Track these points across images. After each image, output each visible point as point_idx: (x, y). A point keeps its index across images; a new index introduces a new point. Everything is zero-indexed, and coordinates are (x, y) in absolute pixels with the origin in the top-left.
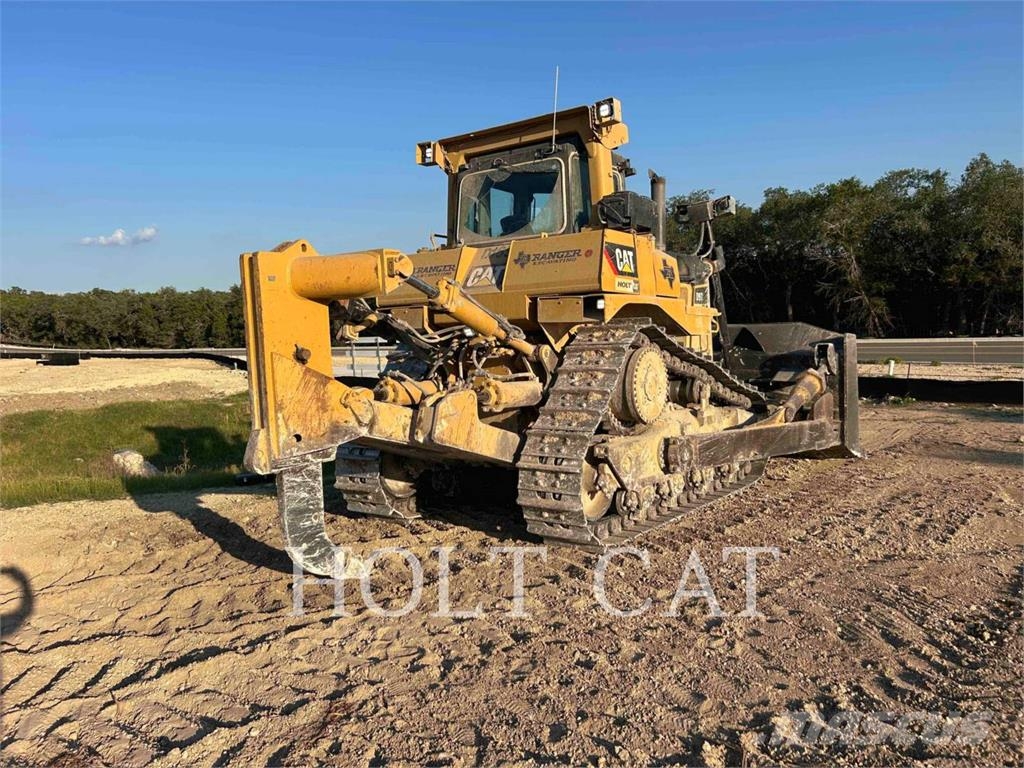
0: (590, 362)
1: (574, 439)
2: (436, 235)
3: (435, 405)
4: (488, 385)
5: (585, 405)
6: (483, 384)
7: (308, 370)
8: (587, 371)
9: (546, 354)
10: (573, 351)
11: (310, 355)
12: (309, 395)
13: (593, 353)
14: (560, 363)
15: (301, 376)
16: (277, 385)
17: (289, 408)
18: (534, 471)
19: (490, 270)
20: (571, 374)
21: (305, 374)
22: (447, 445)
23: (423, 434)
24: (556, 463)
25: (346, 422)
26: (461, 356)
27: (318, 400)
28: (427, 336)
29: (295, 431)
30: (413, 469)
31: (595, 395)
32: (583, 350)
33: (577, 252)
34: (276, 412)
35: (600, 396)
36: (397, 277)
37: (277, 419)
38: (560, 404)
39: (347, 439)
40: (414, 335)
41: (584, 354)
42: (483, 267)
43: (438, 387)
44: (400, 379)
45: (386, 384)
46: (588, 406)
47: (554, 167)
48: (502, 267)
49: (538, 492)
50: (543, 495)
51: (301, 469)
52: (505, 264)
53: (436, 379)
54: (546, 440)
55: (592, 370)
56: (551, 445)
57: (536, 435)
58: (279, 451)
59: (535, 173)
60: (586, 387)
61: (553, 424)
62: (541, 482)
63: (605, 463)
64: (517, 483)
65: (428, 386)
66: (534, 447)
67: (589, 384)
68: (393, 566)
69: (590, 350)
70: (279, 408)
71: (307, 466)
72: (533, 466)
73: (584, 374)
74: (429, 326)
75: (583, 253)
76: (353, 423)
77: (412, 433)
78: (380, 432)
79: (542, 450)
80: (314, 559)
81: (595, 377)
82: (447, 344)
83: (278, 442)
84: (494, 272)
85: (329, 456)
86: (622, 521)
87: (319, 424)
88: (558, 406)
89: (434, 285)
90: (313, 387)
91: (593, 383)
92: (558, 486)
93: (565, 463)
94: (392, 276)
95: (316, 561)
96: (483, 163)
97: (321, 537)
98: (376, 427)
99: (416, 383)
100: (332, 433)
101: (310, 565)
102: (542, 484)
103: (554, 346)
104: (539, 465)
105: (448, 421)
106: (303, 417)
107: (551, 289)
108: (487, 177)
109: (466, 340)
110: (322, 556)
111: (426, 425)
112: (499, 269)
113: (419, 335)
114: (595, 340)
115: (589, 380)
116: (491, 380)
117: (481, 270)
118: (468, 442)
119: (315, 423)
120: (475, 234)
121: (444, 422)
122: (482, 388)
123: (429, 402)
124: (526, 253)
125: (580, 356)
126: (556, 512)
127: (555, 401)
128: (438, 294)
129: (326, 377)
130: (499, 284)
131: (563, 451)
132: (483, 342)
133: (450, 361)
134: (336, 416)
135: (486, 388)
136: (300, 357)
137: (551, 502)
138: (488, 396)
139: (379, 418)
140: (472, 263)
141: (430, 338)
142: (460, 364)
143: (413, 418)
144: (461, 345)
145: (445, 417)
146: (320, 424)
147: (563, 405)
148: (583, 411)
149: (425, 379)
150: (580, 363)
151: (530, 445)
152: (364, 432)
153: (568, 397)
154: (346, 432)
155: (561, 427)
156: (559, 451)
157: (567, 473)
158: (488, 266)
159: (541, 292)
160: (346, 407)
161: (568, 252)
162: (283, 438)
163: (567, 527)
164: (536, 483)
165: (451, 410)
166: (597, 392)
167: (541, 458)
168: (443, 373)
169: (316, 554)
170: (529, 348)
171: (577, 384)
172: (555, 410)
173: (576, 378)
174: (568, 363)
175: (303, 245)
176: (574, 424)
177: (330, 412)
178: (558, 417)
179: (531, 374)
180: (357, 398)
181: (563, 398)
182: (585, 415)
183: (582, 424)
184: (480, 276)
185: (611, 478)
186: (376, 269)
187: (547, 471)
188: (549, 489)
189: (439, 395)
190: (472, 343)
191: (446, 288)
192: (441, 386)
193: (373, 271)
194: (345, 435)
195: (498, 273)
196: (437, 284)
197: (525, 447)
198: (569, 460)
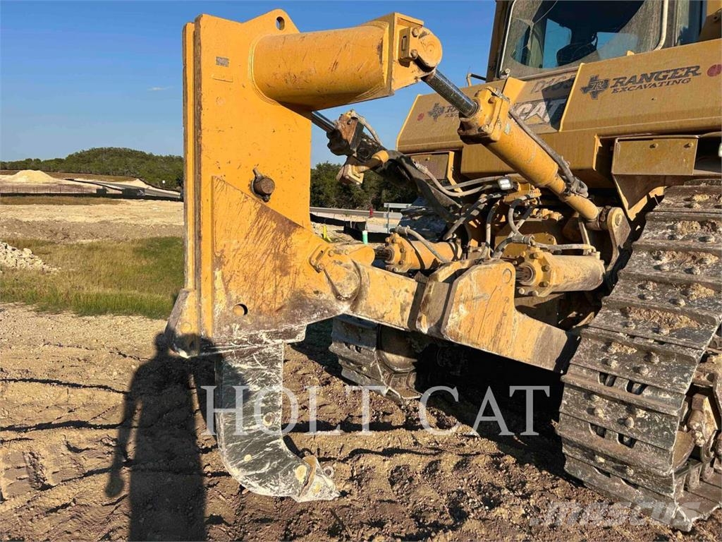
0: (689, 237)
1: (667, 356)
2: (473, 76)
3: (451, 280)
4: (532, 257)
5: (682, 303)
6: (524, 254)
7: (266, 210)
8: (686, 251)
9: (617, 220)
10: (658, 220)
11: (273, 186)
12: (263, 247)
13: (696, 224)
14: (635, 235)
15: (253, 216)
16: (217, 228)
17: (233, 264)
18: (589, 394)
19: (543, 106)
20: (655, 252)
21: (259, 215)
22: (464, 343)
23: (430, 321)
24: (630, 389)
25: (317, 292)
26: (490, 215)
27: (276, 256)
28: (449, 188)
29: (238, 299)
30: (416, 343)
31: (703, 289)
32: (676, 220)
33: (694, 70)
34: (213, 269)
35: (711, 292)
36: (413, 66)
37: (214, 278)
38: (635, 294)
39: (315, 318)
40: (434, 185)
41: (679, 225)
42: (532, 102)
43: (455, 252)
44: (410, 237)
45: (393, 242)
46: (688, 305)
48: (562, 101)
49: (592, 425)
50: (602, 432)
51: (251, 352)
52: (567, 97)
53: (454, 241)
54: (614, 349)
55: (696, 250)
56: (622, 358)
57: (596, 337)
58: (213, 326)
60: (684, 276)
61: (626, 325)
62: (600, 412)
63: (706, 395)
64: (559, 403)
65: (443, 250)
66: (593, 356)
67: (690, 271)
68: (374, 484)
69: (692, 219)
70: (218, 262)
71: (259, 348)
72: (590, 385)
73: (679, 256)
74: (454, 177)
75: (703, 71)
76: (327, 294)
77: (414, 318)
78: (368, 309)
79: (605, 362)
80: (260, 476)
81: (701, 261)
82: (473, 199)
83: (213, 313)
84: (548, 108)
85: (294, 337)
86: (703, 469)
87: (275, 292)
88: (633, 297)
89: (472, 97)
90: (270, 236)
91: (698, 271)
92: (632, 425)
93: (647, 392)
94: (404, 62)
95: (263, 479)
97: (275, 446)
98: (363, 303)
99: (429, 244)
100: (295, 307)
101: (255, 484)
102: (601, 415)
103: (627, 210)
104: (598, 385)
105: (469, 308)
106: (252, 280)
107: (641, 125)
109: (499, 195)
110: (273, 471)
111: (435, 308)
112: (555, 104)
113: (440, 186)
114: (697, 206)
115: (688, 265)
116: (537, 250)
117: (529, 106)
118: (495, 340)
119: (269, 290)
120: (523, 66)
121: (463, 309)
122: (522, 260)
123: (443, 274)
124: (601, 78)
125: (672, 227)
126: (621, 462)
127: (628, 291)
128: (477, 108)
129: (291, 223)
130: (555, 121)
131: (646, 372)
132: (524, 198)
133: (471, 223)
134: (301, 282)
135: (528, 261)
136: (260, 189)
137: (612, 446)
138: (530, 273)
139: (369, 289)
140: (518, 98)
141: (453, 191)
142: (489, 225)
143: (418, 295)
144: (491, 202)
145: (464, 301)
146: (277, 291)
147: (642, 297)
148: (683, 312)
149: (441, 240)
150: (672, 237)
151: (585, 352)
152: (344, 308)
153: (651, 286)
154: (316, 308)
155: (639, 333)
156: (637, 370)
157: (649, 410)
158: (539, 101)
159: (622, 130)
160: (318, 271)
161: (676, 71)
162: (220, 307)
163: (635, 486)
164: (592, 411)
165: (476, 291)
166: (707, 285)
167: (604, 376)
168: (464, 235)
169: (265, 469)
170: (593, 211)
171: (667, 268)
172: (631, 305)
173: (665, 260)
174: (647, 236)
175: (280, 20)
176: (665, 332)
177: (292, 276)
178: (633, 315)
179: (587, 246)
180: (337, 258)
181: (642, 287)
182: (686, 319)
183: (681, 333)
184: (527, 114)
185: (709, 417)
186: (380, 48)
187: (614, 400)
188: (613, 427)
189: (457, 266)
190: (508, 199)
191: (490, 102)
192: (460, 251)
193: (375, 50)
194: (314, 312)
195: (554, 109)
196: (476, 95)
197: (577, 353)
198: (656, 389)
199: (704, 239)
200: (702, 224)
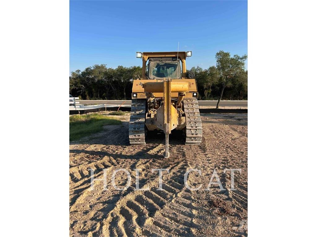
0: (191, 106)
5: (195, 115)
18: (190, 130)
20: (188, 109)
24: (195, 127)
35: (197, 113)
47: (176, 64)
49: (191, 134)
50: (193, 134)
54: (191, 123)
57: (188, 122)
59: (172, 64)
62: (192, 132)
66: (189, 125)
69: (190, 104)
73: (191, 109)
75: (191, 83)
81: (194, 109)
88: (188, 116)
91: (194, 111)
92: (197, 132)
93: (198, 127)
96: (156, 60)
104: (191, 128)
108: (158, 63)
125: (188, 105)
126: (195, 138)
137: (194, 136)
156: (195, 125)
157: (199, 129)
163: (196, 140)
164: (191, 132)
167: (191, 127)
171: (190, 111)
174: (185, 106)
176: (195, 119)
178: (191, 118)
181: (189, 114)
182: (197, 117)
183: (197, 119)
187: (194, 129)
198: (199, 126)
199: (193, 106)
200: (192, 104)
